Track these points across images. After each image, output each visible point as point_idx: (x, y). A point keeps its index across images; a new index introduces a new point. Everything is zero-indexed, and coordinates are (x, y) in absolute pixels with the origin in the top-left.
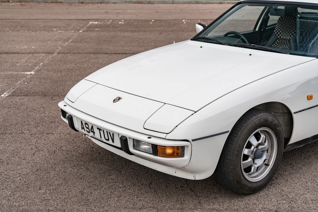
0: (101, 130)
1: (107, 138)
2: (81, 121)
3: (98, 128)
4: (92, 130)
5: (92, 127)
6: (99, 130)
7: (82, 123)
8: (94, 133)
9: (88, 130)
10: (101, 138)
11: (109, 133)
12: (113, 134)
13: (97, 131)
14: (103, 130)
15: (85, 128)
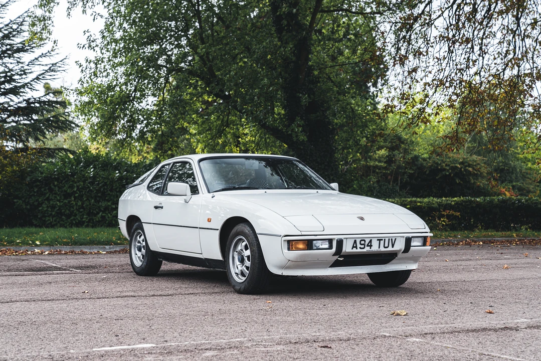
0: (382, 240)
1: (386, 245)
3: (378, 240)
4: (370, 244)
5: (371, 240)
6: (380, 240)
7: (355, 242)
8: (371, 246)
9: (363, 246)
10: (379, 248)
11: (392, 239)
12: (396, 239)
13: (375, 243)
14: (385, 239)
15: (359, 246)
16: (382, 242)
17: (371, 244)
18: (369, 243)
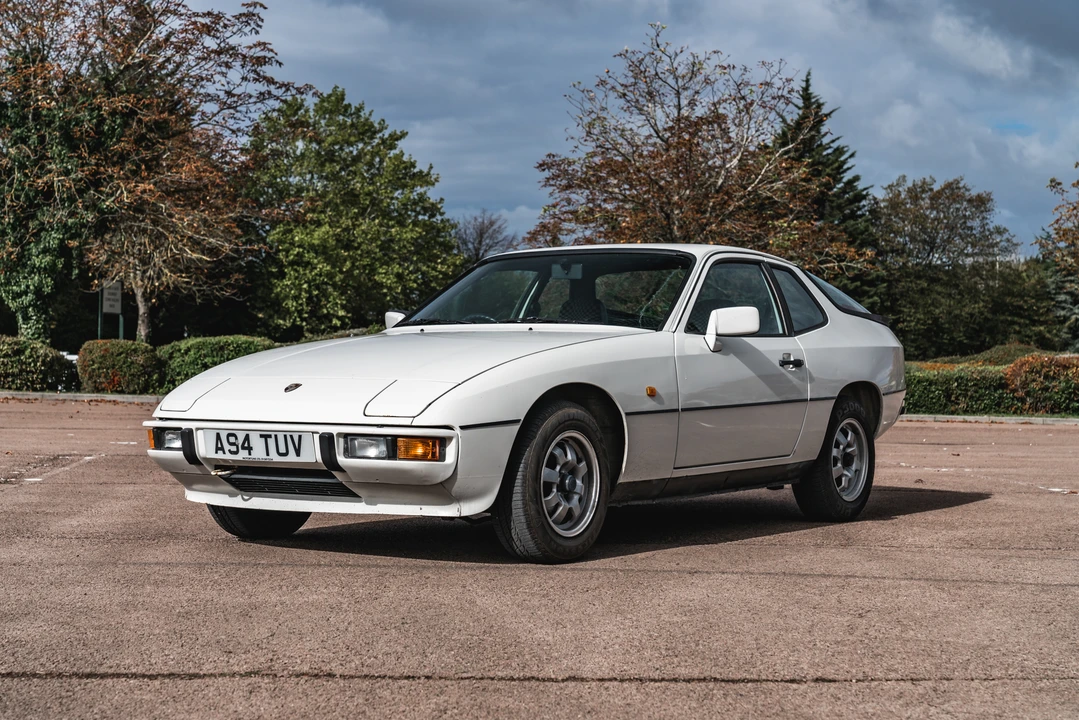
0: (270, 436)
1: (282, 450)
2: (218, 435)
3: (261, 436)
4: (246, 445)
5: (247, 436)
6: (266, 437)
7: (218, 436)
8: (250, 449)
9: (234, 449)
10: (268, 455)
11: (291, 436)
12: (300, 437)
13: (257, 443)
14: (276, 436)
15: (227, 447)
16: (271, 442)
17: (249, 443)
18: (244, 443)
